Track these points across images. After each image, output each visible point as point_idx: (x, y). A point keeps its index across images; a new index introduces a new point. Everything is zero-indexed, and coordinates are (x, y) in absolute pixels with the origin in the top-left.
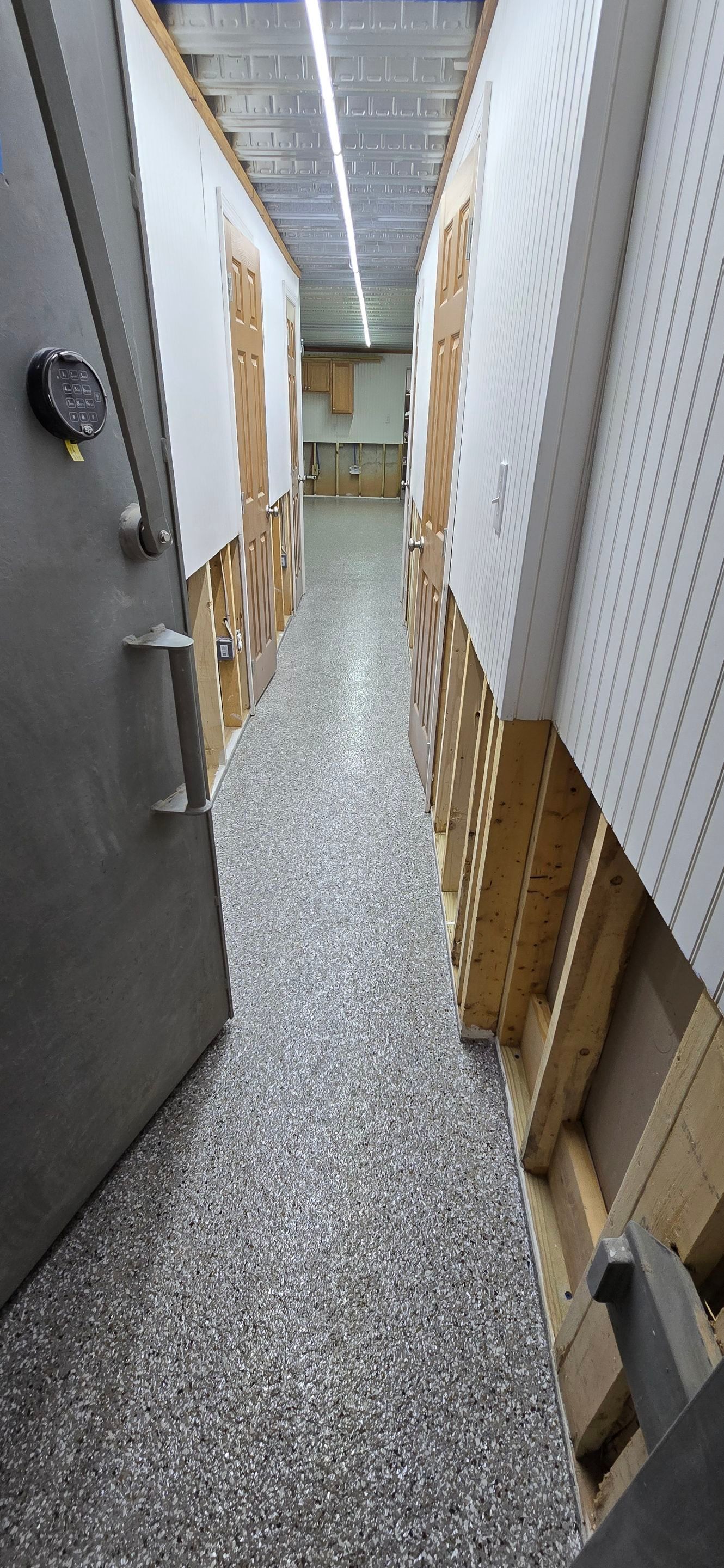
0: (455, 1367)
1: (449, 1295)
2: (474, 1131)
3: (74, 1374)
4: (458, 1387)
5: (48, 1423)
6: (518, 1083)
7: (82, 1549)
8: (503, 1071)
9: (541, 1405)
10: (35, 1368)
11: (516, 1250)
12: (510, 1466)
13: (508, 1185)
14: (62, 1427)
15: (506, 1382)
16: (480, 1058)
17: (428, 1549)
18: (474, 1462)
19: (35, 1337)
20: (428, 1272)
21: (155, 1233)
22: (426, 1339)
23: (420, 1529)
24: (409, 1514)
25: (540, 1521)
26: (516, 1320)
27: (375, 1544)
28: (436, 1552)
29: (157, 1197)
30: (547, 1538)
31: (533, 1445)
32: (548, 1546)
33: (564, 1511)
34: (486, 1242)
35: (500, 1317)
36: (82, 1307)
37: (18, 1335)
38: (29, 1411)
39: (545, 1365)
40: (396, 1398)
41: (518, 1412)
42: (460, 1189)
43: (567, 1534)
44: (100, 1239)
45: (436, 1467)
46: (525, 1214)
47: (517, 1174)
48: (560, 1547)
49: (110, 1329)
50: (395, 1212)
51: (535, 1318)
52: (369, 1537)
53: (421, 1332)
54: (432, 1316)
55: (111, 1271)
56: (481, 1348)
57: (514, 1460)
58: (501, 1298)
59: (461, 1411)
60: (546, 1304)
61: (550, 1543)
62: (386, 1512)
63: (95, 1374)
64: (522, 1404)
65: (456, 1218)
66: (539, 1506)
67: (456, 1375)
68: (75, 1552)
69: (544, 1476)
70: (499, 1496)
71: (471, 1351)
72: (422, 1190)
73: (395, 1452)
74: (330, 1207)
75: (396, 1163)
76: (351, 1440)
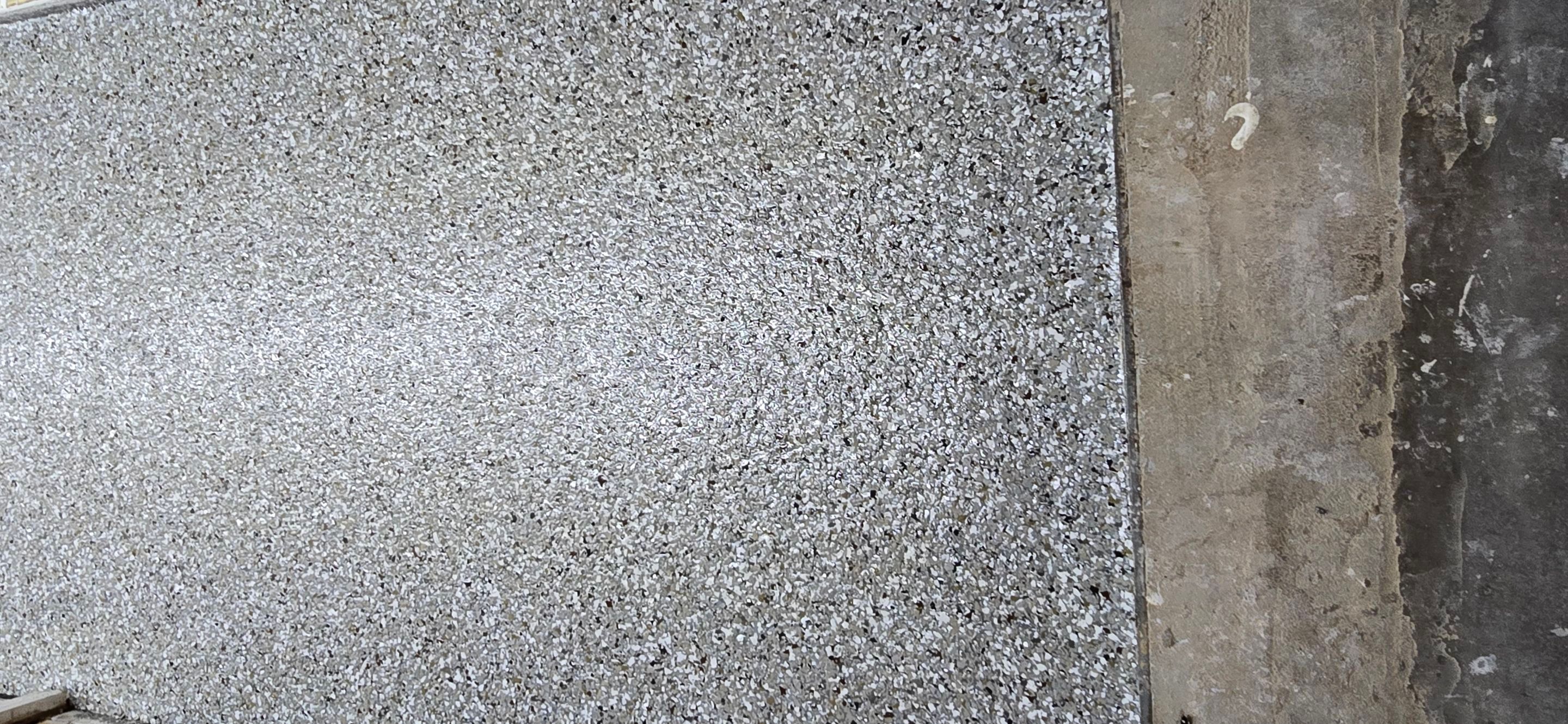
72: (528, 28)
73: (904, 41)
74: (562, 206)
75: (485, 85)
76: (893, 122)
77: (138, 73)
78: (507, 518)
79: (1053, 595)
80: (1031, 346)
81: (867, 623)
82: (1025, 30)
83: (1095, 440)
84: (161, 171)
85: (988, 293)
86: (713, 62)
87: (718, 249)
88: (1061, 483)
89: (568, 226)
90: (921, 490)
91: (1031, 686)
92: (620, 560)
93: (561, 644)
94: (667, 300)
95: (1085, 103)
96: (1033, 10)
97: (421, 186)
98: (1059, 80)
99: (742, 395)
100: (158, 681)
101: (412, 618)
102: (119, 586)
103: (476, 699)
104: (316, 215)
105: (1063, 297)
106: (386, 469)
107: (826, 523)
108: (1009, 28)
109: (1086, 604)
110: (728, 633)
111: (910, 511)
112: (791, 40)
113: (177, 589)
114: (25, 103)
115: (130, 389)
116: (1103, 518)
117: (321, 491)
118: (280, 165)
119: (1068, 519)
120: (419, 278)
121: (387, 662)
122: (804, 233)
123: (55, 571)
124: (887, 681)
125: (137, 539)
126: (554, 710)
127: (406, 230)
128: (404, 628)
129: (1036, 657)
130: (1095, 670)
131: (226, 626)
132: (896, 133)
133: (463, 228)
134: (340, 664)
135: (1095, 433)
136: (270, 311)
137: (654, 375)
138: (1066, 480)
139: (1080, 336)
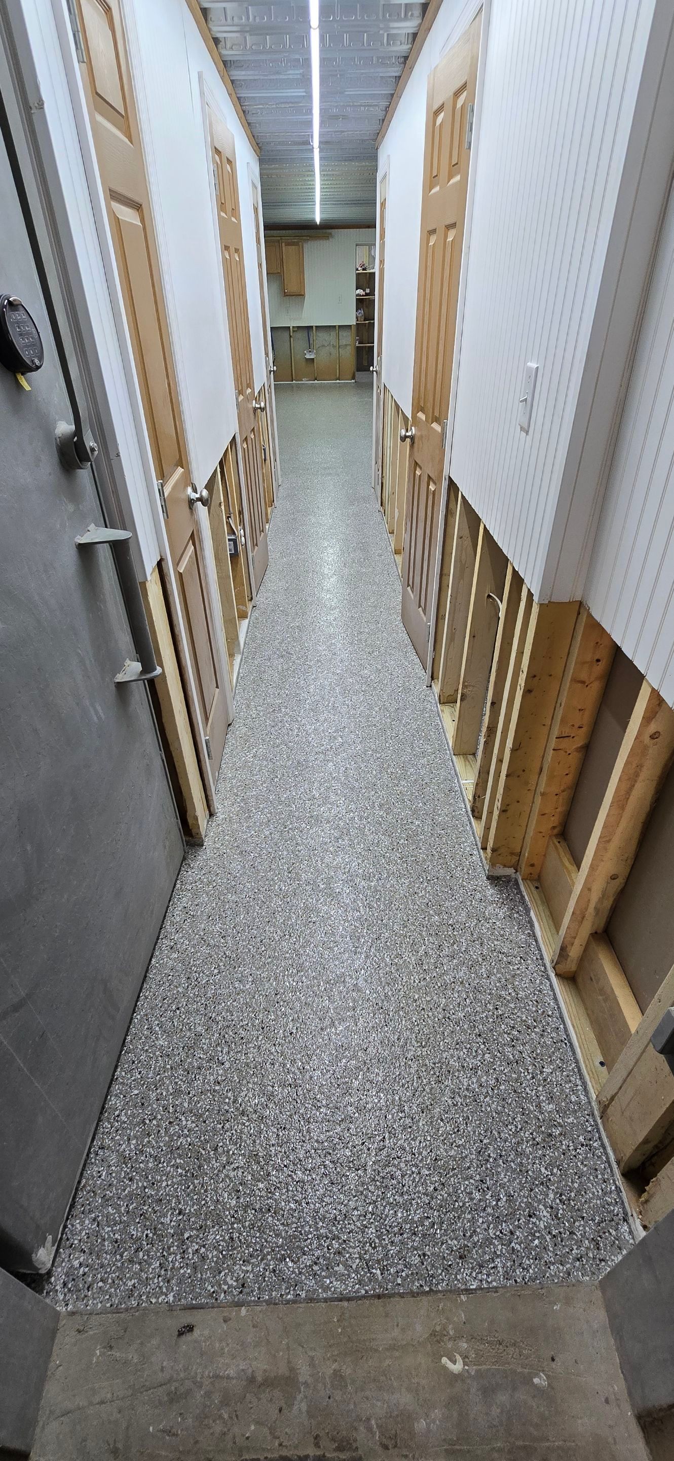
0: (519, 1121)
1: (506, 1071)
2: (508, 948)
3: (221, 1146)
4: (522, 1134)
5: (210, 1181)
6: (541, 908)
7: (257, 1259)
8: (527, 899)
9: (588, 1142)
10: (190, 1145)
11: (554, 1035)
12: (570, 1184)
13: (541, 987)
14: (221, 1182)
15: (559, 1128)
16: (505, 891)
17: (516, 1241)
18: (542, 1184)
19: (184, 1123)
20: (487, 1056)
21: (263, 1042)
22: (493, 1102)
23: (508, 1229)
24: (498, 1220)
25: (597, 1218)
26: (561, 1085)
27: (476, 1240)
28: (522, 1243)
29: (258, 1015)
30: (603, 1228)
31: (585, 1169)
32: (604, 1233)
33: (614, 1210)
34: (529, 1030)
35: (548, 1084)
36: (216, 1099)
37: (170, 1123)
38: (193, 1174)
39: (587, 1115)
40: (476, 1145)
41: (571, 1148)
42: (503, 993)
43: (618, 1224)
44: (219, 1049)
45: (513, 1189)
46: (559, 1008)
47: (548, 979)
48: (614, 1233)
49: (243, 1113)
50: (453, 1014)
51: (575, 1083)
52: (471, 1236)
53: (488, 1099)
54: (495, 1087)
55: (233, 1072)
56: (536, 1106)
57: (572, 1180)
58: (547, 1070)
59: (527, 1150)
60: (585, 1071)
61: (606, 1230)
62: (481, 1220)
63: (238, 1145)
64: (573, 1142)
65: (503, 1014)
66: (596, 1209)
67: (519, 1127)
68: (252, 1261)
69: (596, 1189)
70: (564, 1204)
71: (529, 1110)
72: (473, 996)
73: (482, 1181)
74: (401, 1013)
75: (448, 977)
76: (446, 1175)
77: (442, 832)
78: (277, 991)
79: (241, 1262)
80: (351, 1250)
81: (232, 1163)
82: (492, 1247)
83: (309, 1286)
84: (406, 842)
85: (373, 1226)
86: (466, 1084)
87: (387, 1087)
88: (290, 1267)
89: (393, 1016)
90: (288, 1191)
91: (203, 1250)
92: (260, 1043)
93: (227, 1016)
94: (365, 1063)
95: (461, 1281)
96: (501, 1251)
97: (406, 949)
98: (471, 1266)
99: (327, 1100)
100: (219, 848)
101: (239, 951)
102: (253, 832)
103: (207, 979)
104: (393, 905)
105: (373, 1269)
106: (296, 938)
107: (273, 1142)
108: (492, 1238)
109: (237, 1281)
110: (229, 1095)
111: (278, 1185)
112: (478, 1122)
113: (252, 854)
114: (428, 788)
115: (325, 834)
116: (275, 1290)
117: (287, 911)
118: (411, 890)
119: (274, 1271)
120: (370, 950)
121: (222, 941)
122: (395, 1130)
123: (259, 808)
124: (207, 1174)
125: (270, 838)
126: (201, 1014)
127: (388, 944)
128: (235, 947)
129: (215, 1253)
130: (208, 1286)
131: (238, 874)
132: (441, 1177)
133: (390, 968)
134: (223, 921)
135: (313, 1286)
136: (355, 887)
137: (334, 1058)
138: (291, 1269)
139: (356, 1278)
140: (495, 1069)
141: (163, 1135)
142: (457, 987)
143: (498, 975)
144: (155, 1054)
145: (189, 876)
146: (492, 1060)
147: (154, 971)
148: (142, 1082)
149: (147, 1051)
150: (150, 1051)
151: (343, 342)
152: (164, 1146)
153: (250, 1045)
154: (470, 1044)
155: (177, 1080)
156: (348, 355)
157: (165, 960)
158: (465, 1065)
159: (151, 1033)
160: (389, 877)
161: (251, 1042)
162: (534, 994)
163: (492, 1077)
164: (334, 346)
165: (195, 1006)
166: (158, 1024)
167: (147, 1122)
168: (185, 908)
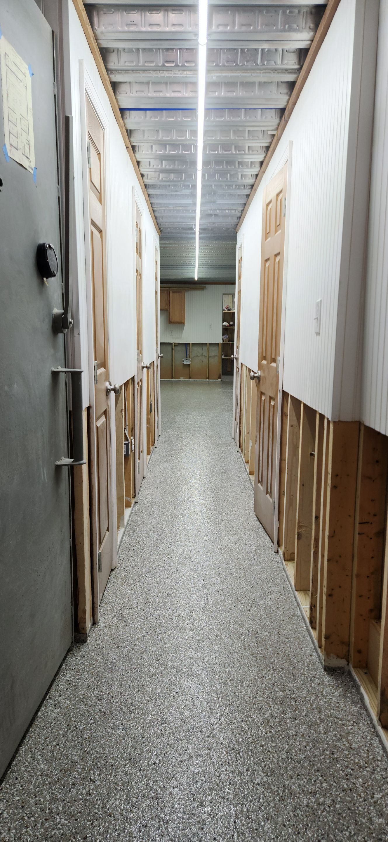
0: (352, 829)
1: (341, 795)
2: (343, 715)
6: (369, 686)
8: (358, 680)
10: (62, 834)
13: (372, 742)
16: (340, 679)
19: (58, 820)
20: (324, 785)
21: (130, 768)
22: (330, 816)
29: (127, 751)
34: (361, 769)
36: (87, 805)
37: (46, 820)
42: (338, 744)
44: (92, 772)
47: (378, 736)
49: (110, 815)
53: (325, 813)
54: (331, 805)
55: (103, 787)
56: (368, 820)
58: (377, 796)
63: (105, 836)
65: (339, 758)
67: (353, 833)
71: (362, 822)
72: (312, 744)
74: (250, 753)
75: (291, 731)
78: (143, 735)
84: (256, 645)
86: (305, 802)
87: (237, 802)
89: (243, 755)
92: (127, 769)
93: (100, 751)
94: (218, 785)
97: (255, 712)
100: (99, 644)
101: (112, 709)
103: (84, 726)
104: (244, 684)
106: (161, 702)
110: (99, 802)
113: (127, 649)
114: (275, 613)
115: (188, 637)
117: (155, 684)
118: (260, 675)
120: (224, 711)
121: (99, 702)
123: (134, 620)
125: (142, 639)
126: (78, 749)
127: (240, 708)
128: (109, 707)
131: (114, 661)
133: (241, 724)
134: (100, 689)
136: (212, 671)
137: (191, 780)
140: (331, 794)
141: (39, 827)
142: (298, 738)
143: (334, 732)
144: (36, 774)
145: (73, 661)
146: (329, 787)
147: (39, 720)
148: (23, 792)
149: (29, 771)
150: (32, 771)
151: (212, 354)
152: (40, 835)
153: (119, 770)
154: (310, 776)
155: (53, 792)
156: (216, 362)
157: (49, 713)
158: (305, 789)
159: (33, 760)
160: (241, 666)
161: (119, 768)
162: (366, 746)
163: (329, 799)
164: (205, 356)
165: (73, 744)
166: (40, 754)
167: (26, 818)
168: (69, 680)
